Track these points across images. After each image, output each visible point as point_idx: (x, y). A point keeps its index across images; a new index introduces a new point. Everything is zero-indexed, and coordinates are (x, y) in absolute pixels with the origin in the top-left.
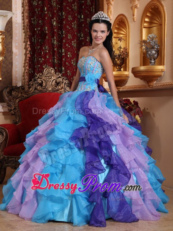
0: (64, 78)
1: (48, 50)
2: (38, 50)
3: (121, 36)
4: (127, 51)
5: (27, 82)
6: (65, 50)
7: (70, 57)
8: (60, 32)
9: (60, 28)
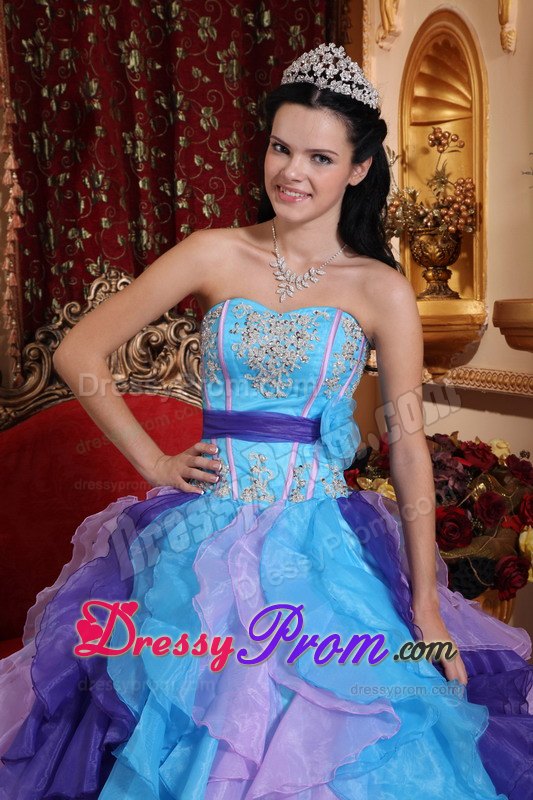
0: (181, 326)
1: (107, 193)
2: (62, 191)
3: (449, 113)
4: (473, 198)
5: (14, 345)
6: (189, 184)
7: (213, 215)
8: (162, 101)
9: (162, 82)
